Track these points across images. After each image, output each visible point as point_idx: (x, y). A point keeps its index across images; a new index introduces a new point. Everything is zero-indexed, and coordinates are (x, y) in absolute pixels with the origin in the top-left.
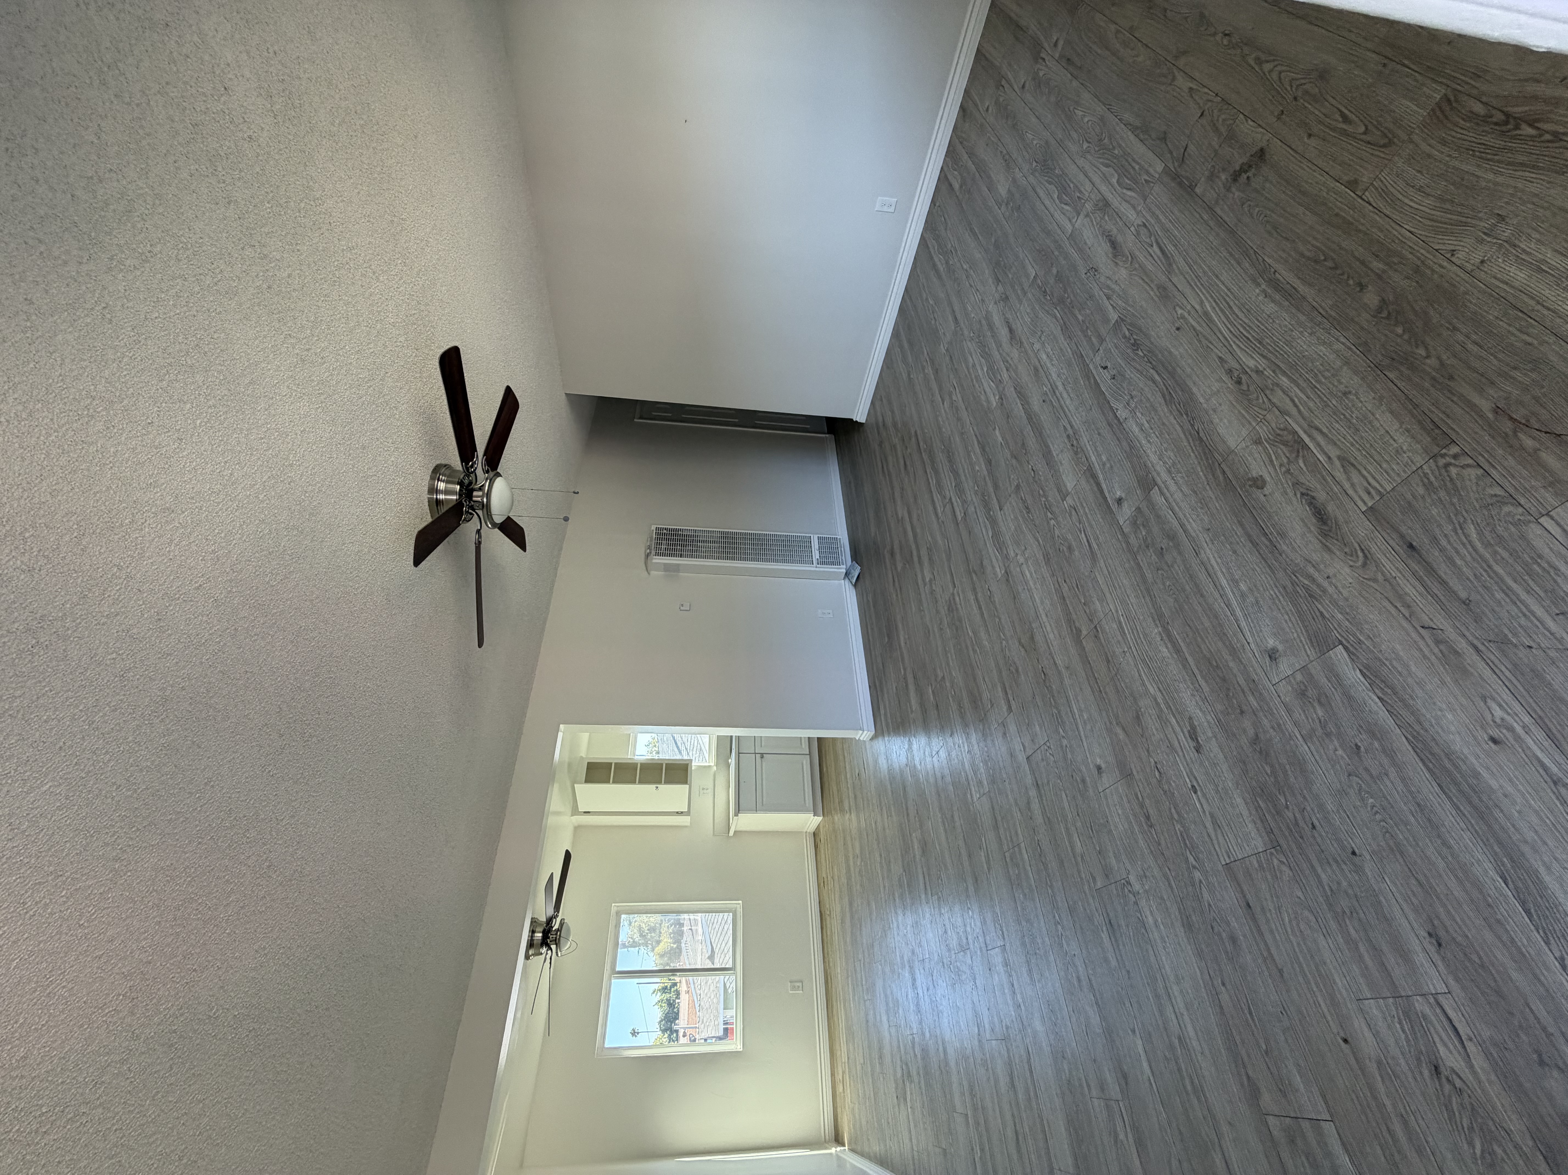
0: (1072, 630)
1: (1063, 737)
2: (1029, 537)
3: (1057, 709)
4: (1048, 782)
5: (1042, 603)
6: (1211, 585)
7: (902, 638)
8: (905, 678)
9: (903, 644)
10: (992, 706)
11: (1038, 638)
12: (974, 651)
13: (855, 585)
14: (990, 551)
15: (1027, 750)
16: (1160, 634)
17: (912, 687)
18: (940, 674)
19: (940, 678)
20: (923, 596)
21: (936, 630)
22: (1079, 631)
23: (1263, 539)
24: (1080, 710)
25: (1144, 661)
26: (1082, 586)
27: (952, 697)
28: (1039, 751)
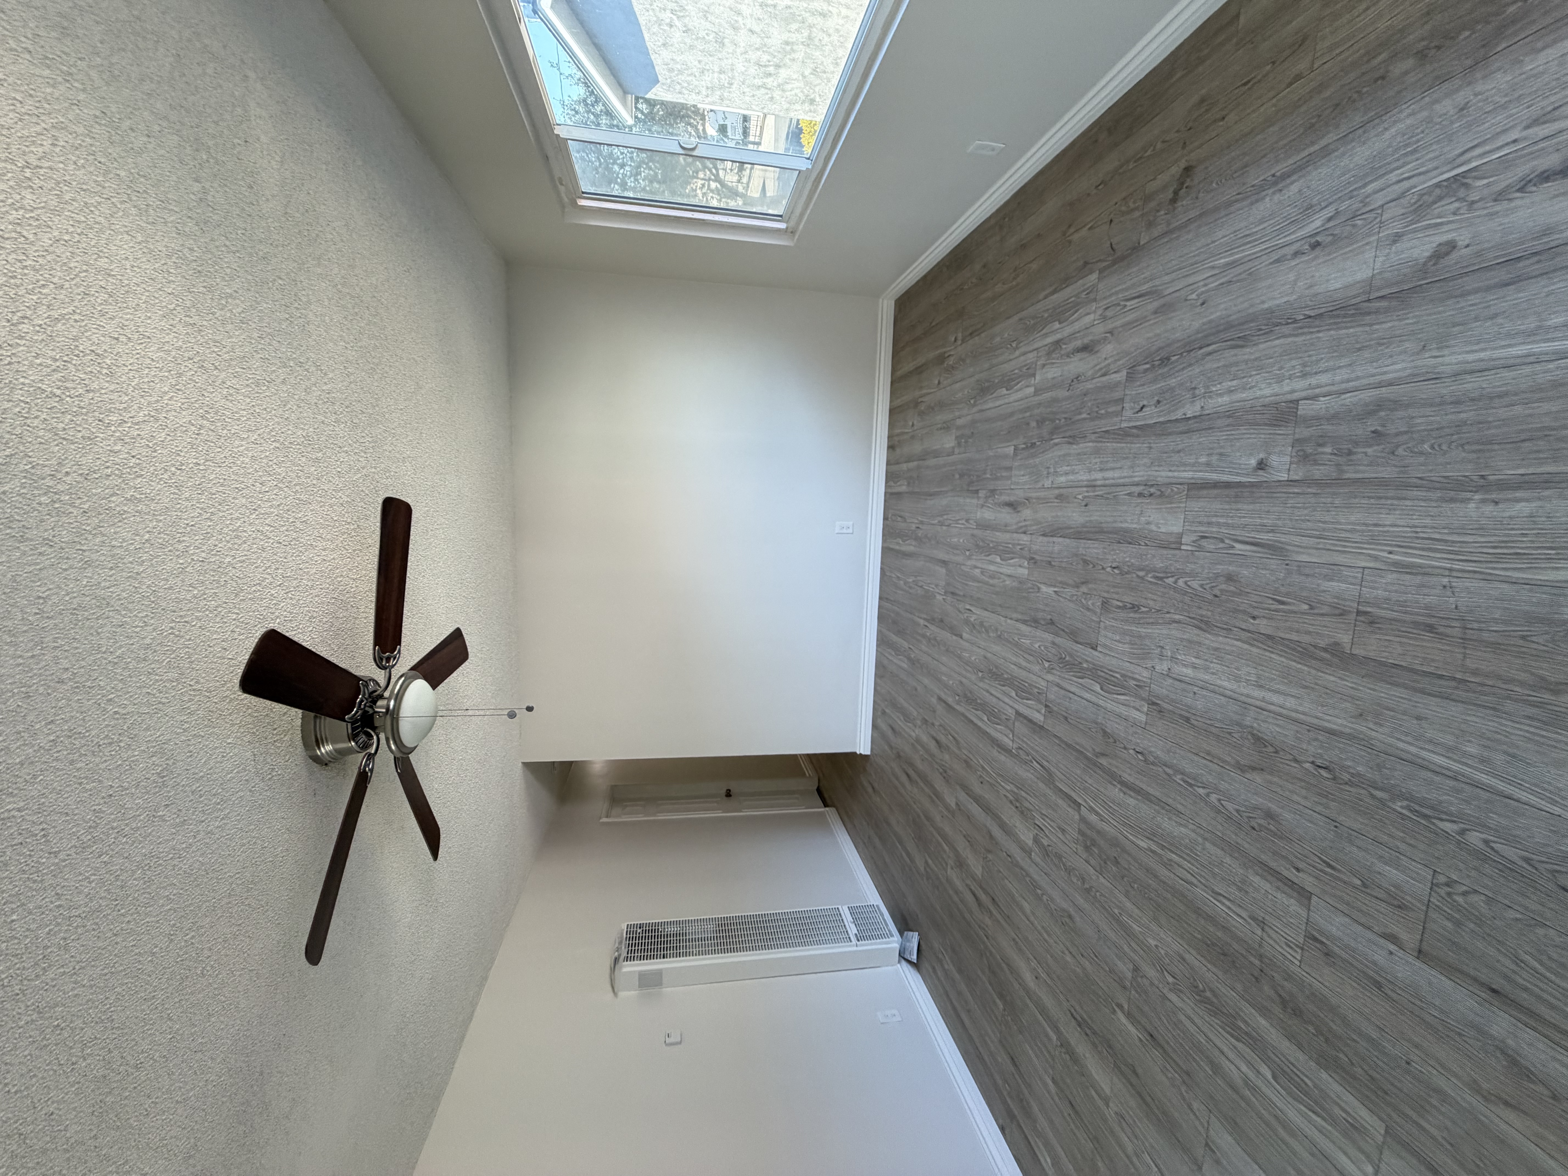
0: (1322, 660)
1: (1462, 832)
2: (1155, 631)
3: (1402, 796)
4: (1517, 960)
5: (1237, 679)
6: (1507, 374)
7: (1028, 977)
8: (1064, 1044)
9: (1031, 983)
10: (1262, 924)
11: (1270, 729)
12: (1168, 865)
13: (916, 965)
14: (1110, 705)
15: (1404, 936)
16: (1483, 501)
17: (1083, 1049)
18: (1124, 969)
19: (1129, 975)
20: (1033, 871)
21: (1080, 901)
22: (1334, 649)
23: (1521, 264)
24: (1450, 751)
25: (1499, 558)
26: (1287, 595)
27: (1175, 989)
28: (1433, 914)
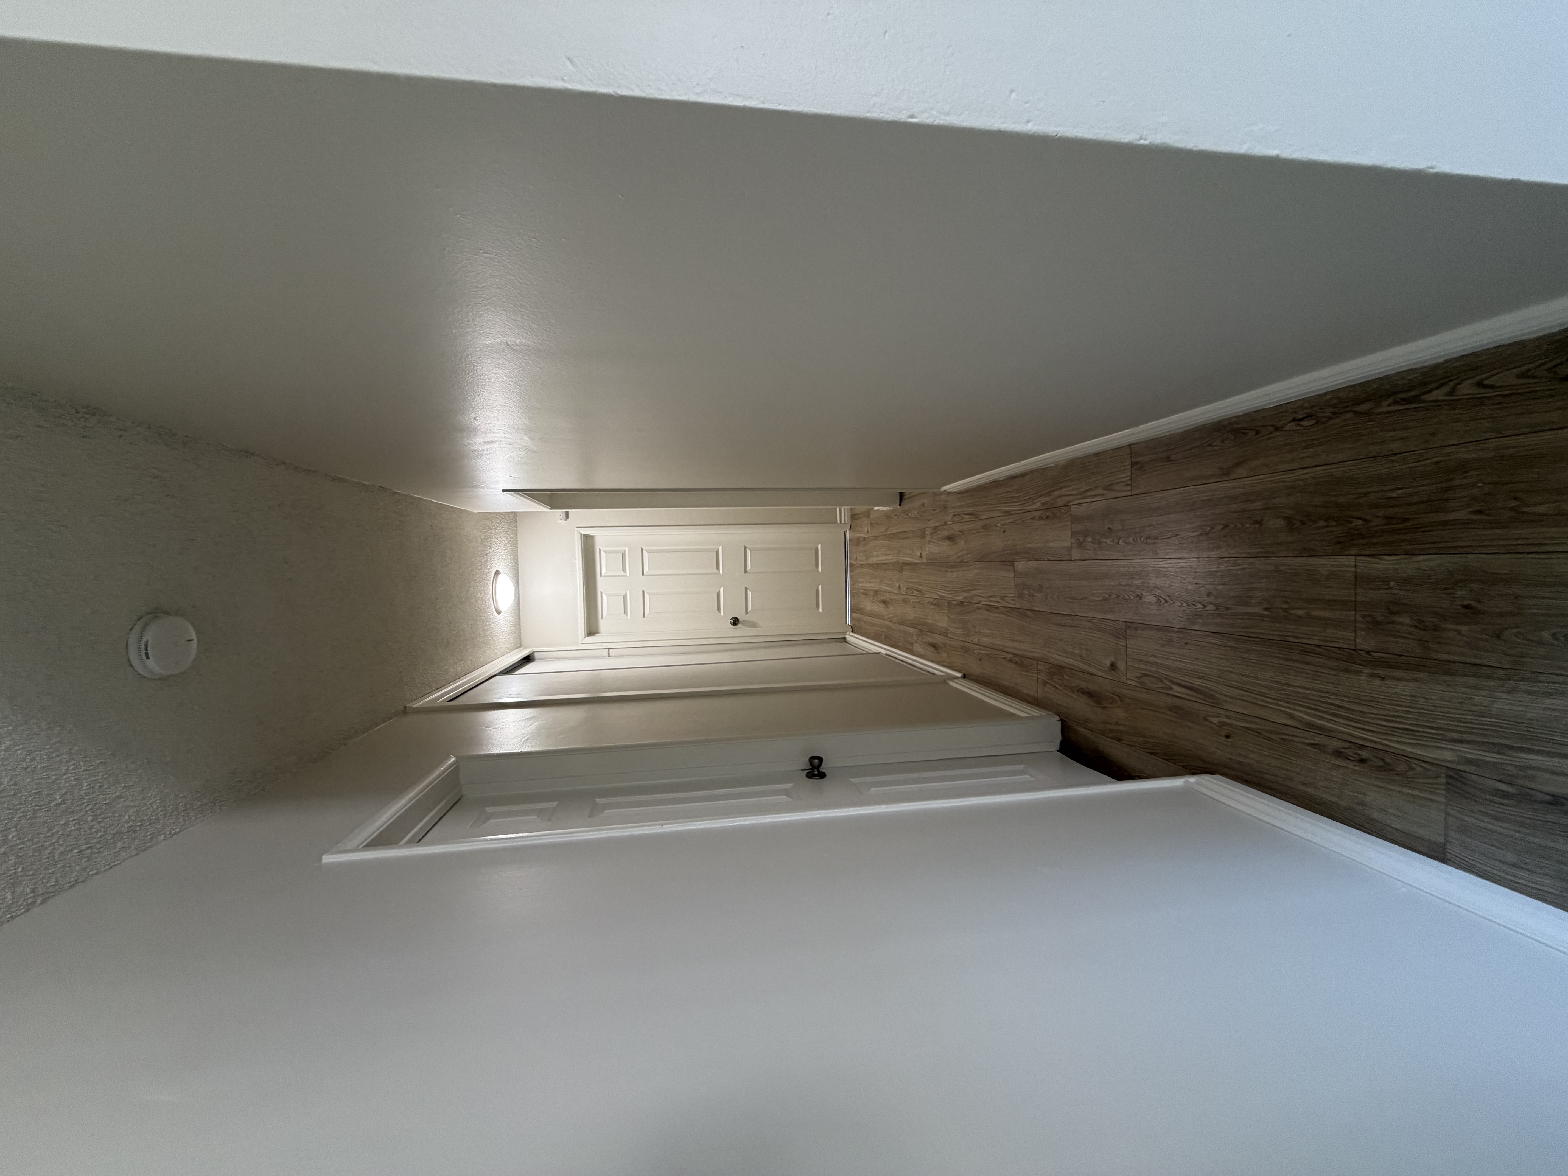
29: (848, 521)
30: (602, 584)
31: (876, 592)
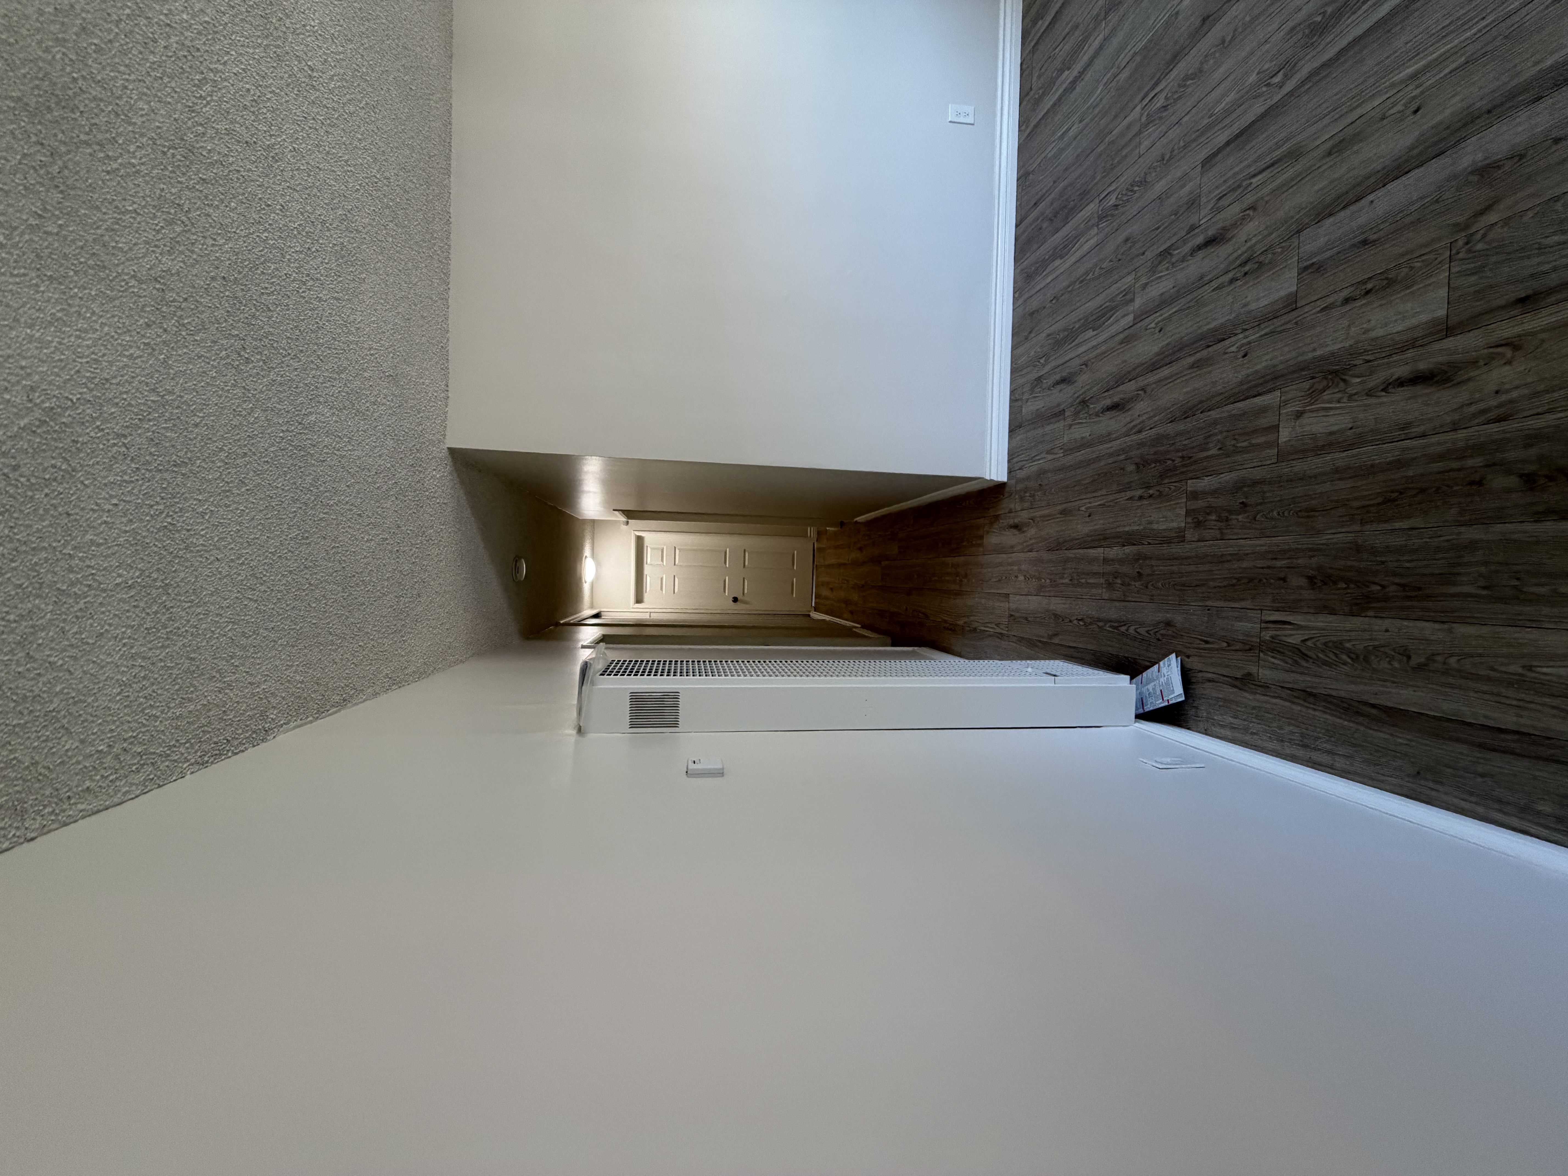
29: (816, 536)
30: (647, 570)
31: (828, 583)
